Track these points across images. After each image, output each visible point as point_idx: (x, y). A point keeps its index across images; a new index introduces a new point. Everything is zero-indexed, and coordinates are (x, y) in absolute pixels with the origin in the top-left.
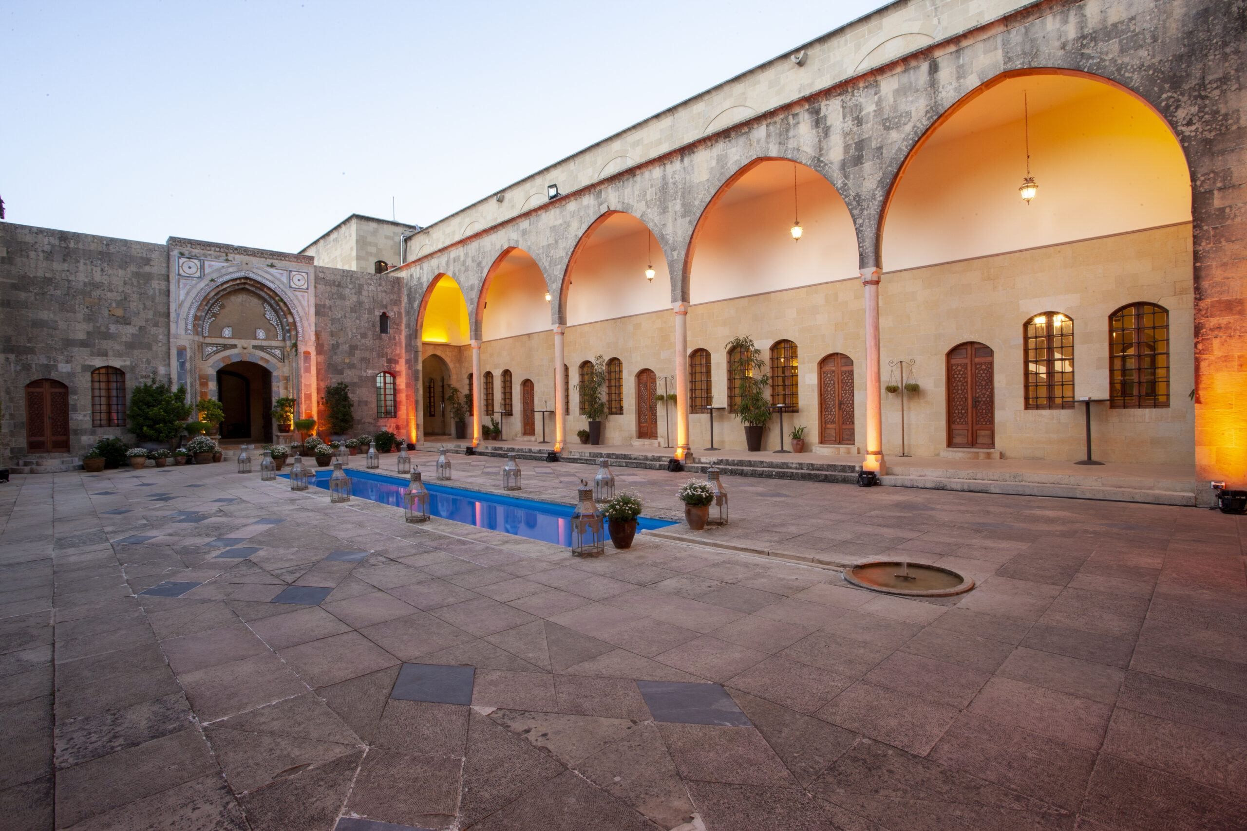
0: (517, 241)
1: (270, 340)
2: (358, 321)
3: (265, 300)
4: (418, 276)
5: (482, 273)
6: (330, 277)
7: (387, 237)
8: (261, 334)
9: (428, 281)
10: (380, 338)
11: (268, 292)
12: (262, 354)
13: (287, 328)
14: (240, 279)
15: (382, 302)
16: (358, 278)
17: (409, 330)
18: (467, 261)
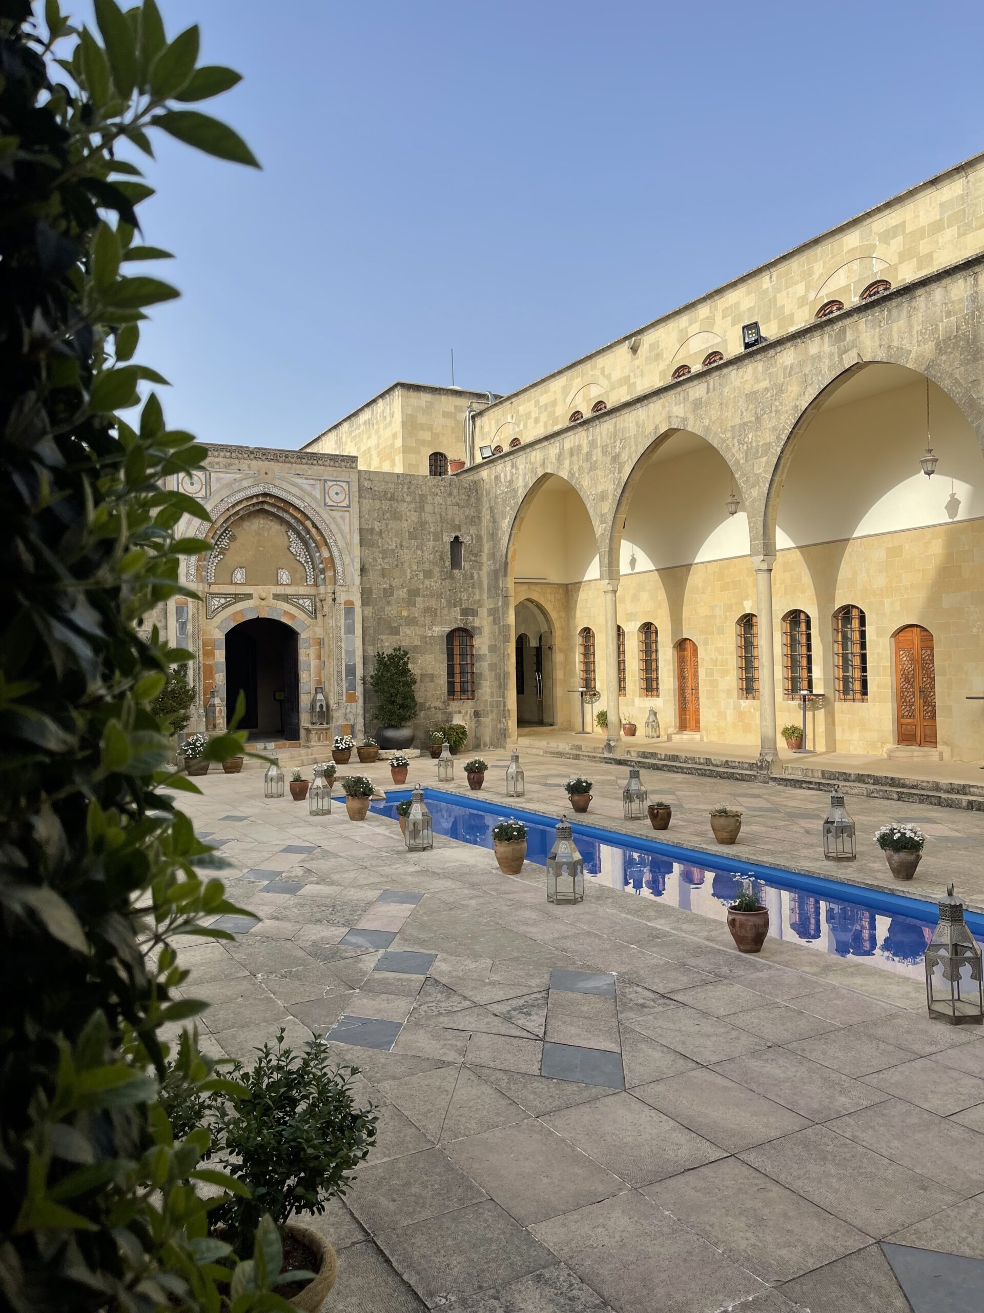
0: (685, 419)
1: (297, 585)
2: (419, 552)
3: (288, 524)
4: (509, 478)
5: (620, 472)
6: (379, 487)
7: (446, 415)
8: (284, 577)
9: (525, 486)
10: (452, 577)
11: (295, 513)
12: (286, 607)
13: (321, 566)
14: (257, 496)
15: (453, 520)
16: (418, 486)
17: (494, 564)
18: (594, 452)
